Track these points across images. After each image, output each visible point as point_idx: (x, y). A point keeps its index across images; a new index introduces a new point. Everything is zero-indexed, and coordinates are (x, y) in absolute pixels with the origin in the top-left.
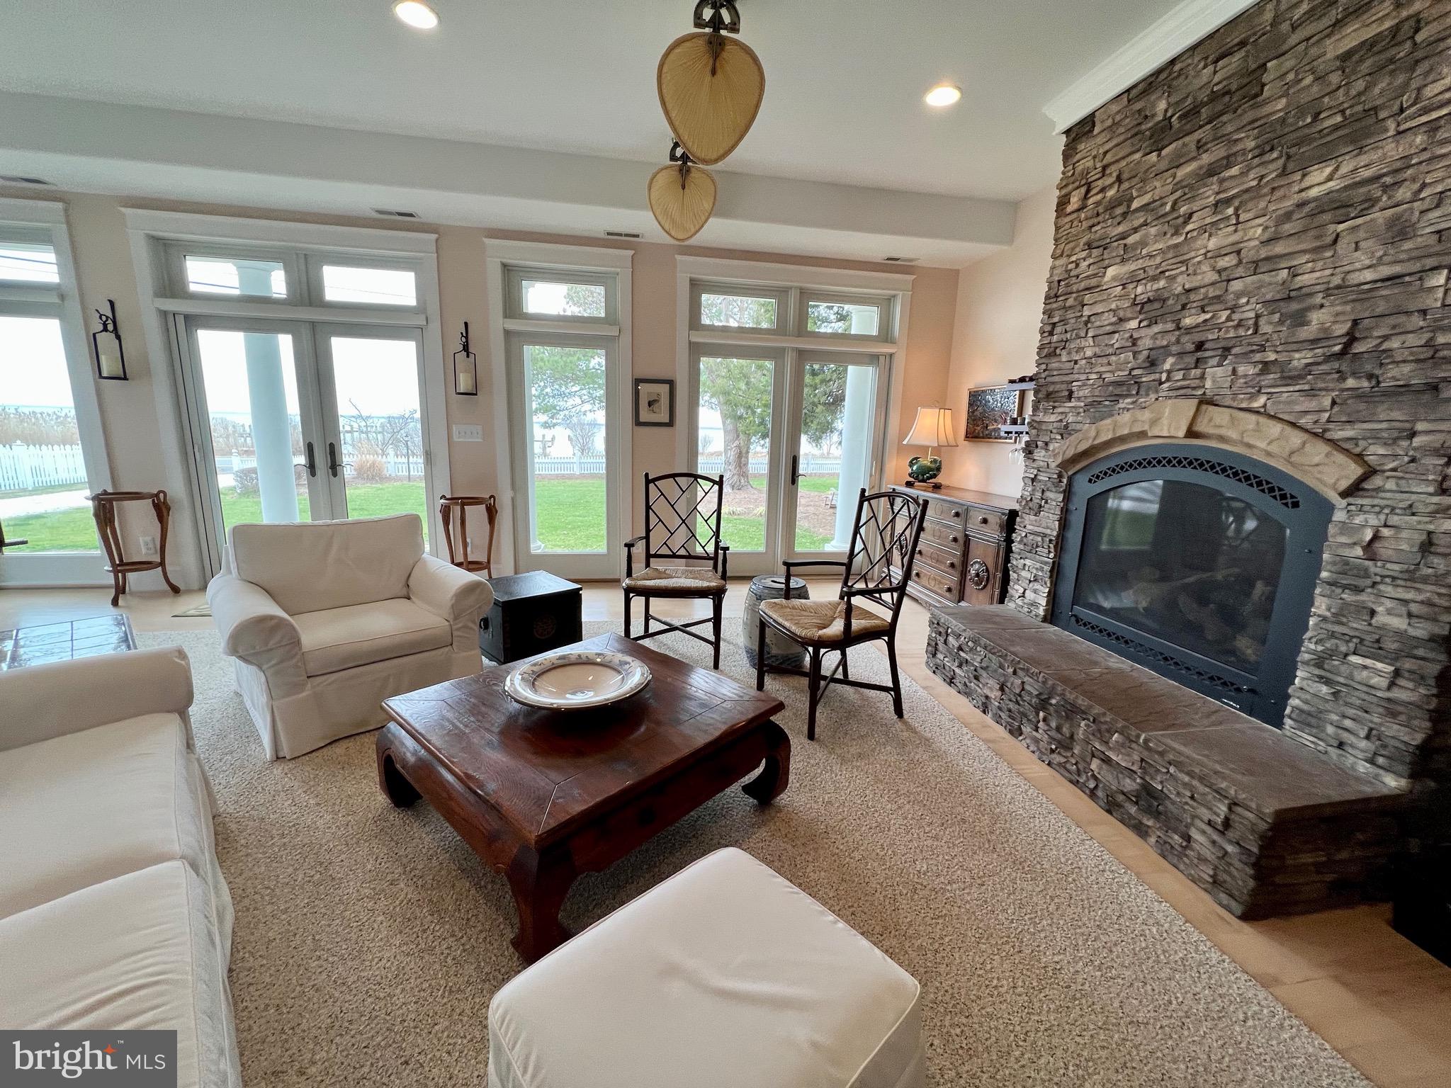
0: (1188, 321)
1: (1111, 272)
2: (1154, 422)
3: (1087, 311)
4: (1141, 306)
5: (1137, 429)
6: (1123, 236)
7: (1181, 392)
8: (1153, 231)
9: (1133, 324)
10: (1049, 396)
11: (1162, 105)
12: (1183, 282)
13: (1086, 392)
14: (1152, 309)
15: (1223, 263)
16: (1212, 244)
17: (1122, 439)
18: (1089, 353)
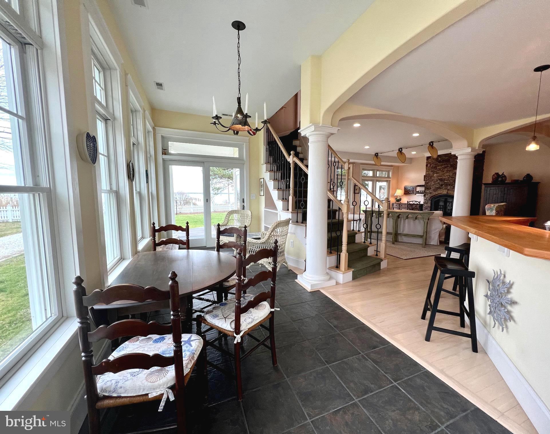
0: (445, 182)
1: (435, 175)
2: (443, 192)
3: (432, 179)
4: (440, 179)
5: (441, 193)
6: (436, 171)
7: (446, 189)
8: (440, 171)
9: (439, 181)
10: (427, 189)
11: (440, 159)
12: (444, 178)
13: (433, 188)
14: (441, 180)
15: (448, 176)
16: (447, 174)
17: (439, 194)
18: (433, 184)
